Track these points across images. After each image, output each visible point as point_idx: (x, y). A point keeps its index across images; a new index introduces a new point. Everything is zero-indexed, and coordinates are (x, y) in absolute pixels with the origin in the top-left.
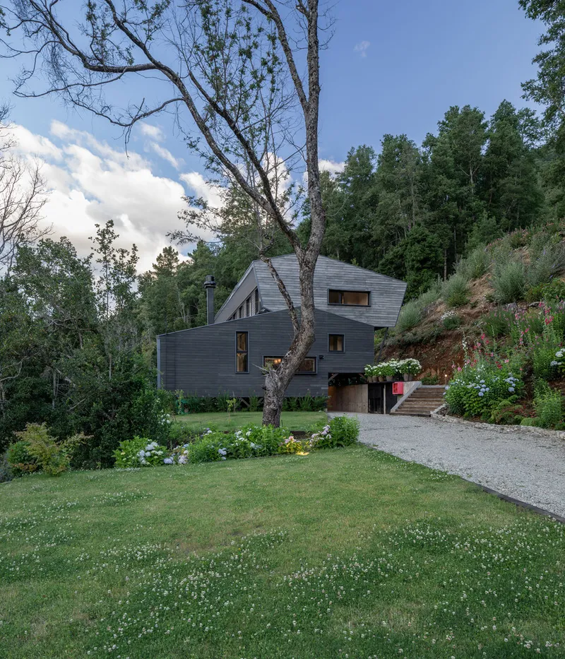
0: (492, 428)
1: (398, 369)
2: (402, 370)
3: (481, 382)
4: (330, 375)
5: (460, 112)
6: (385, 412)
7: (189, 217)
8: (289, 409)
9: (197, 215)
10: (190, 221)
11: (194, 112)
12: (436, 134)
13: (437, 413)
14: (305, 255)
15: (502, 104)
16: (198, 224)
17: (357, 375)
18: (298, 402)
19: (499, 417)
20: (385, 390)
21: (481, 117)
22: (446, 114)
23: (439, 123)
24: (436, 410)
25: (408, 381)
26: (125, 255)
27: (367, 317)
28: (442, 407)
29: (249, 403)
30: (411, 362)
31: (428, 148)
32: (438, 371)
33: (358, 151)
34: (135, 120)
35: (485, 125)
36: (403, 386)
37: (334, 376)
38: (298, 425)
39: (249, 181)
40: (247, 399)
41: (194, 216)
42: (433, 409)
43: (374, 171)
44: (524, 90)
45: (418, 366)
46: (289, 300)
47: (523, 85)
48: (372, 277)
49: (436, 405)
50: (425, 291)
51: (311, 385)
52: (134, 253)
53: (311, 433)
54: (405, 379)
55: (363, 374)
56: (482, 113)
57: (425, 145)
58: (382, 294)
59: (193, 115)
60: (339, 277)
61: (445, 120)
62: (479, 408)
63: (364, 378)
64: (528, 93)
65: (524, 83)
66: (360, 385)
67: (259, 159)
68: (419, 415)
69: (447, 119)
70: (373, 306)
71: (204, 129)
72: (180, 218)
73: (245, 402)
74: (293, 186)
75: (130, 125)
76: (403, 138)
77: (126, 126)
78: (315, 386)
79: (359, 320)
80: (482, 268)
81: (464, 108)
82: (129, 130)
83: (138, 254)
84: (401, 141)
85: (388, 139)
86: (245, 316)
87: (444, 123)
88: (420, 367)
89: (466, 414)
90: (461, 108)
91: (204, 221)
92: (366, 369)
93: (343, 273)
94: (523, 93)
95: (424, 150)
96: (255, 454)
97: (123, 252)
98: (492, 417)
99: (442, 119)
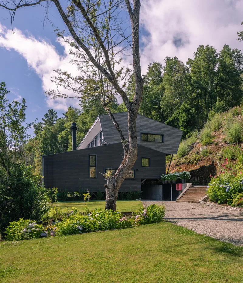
0: (235, 209)
1: (179, 176)
2: (181, 177)
3: (226, 183)
4: (142, 180)
5: (204, 48)
6: (172, 199)
7: (58, 81)
8: (120, 198)
9: (64, 80)
10: (59, 84)
11: (60, 10)
12: (193, 58)
13: (203, 201)
14: (131, 106)
15: (225, 46)
16: (64, 86)
17: (157, 180)
18: (125, 195)
19: (237, 203)
20: (172, 188)
21: (215, 51)
22: (197, 49)
23: (194, 53)
24: (202, 199)
25: (184, 183)
26: (18, 105)
27: (162, 148)
28: (204, 197)
29: (97, 196)
30: (186, 173)
31: (189, 65)
32: (199, 178)
33: (153, 65)
34: (18, 7)
35: (217, 55)
36: (182, 186)
37: (144, 180)
38: (126, 208)
39: (96, 59)
40: (96, 193)
41: (61, 80)
42: (200, 199)
43: (162, 75)
44: (239, 36)
45: (189, 175)
46: (121, 134)
47: (238, 33)
48: (165, 127)
49: (201, 196)
50: (189, 137)
51: (132, 185)
52: (24, 103)
53: (135, 214)
54: (183, 182)
55: (160, 179)
56: (215, 49)
57: (188, 63)
58: (169, 136)
59: (60, 12)
60: (146, 126)
61: (197, 52)
62: (226, 198)
63: (160, 181)
64: (241, 37)
65: (239, 32)
66: (158, 186)
67: (102, 40)
68: (193, 202)
69: (198, 51)
70: (165, 143)
71: (67, 22)
72: (52, 81)
73: (95, 195)
74: (122, 69)
75: (14, 10)
76: (176, 58)
77: (11, 10)
78: (134, 185)
79: (158, 150)
80: (219, 125)
81: (206, 46)
82: (14, 13)
83: (26, 104)
84: (175, 60)
85: (168, 59)
86: (94, 146)
87: (197, 53)
88: (190, 176)
89: (219, 202)
90: (205, 46)
91: (68, 84)
92: (162, 176)
93: (149, 124)
94: (239, 37)
95: (187, 66)
96: (100, 228)
97: (16, 103)
98: (233, 203)
99: (196, 51)
